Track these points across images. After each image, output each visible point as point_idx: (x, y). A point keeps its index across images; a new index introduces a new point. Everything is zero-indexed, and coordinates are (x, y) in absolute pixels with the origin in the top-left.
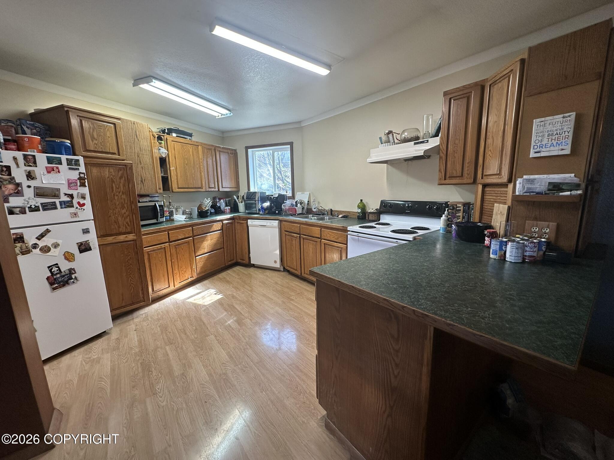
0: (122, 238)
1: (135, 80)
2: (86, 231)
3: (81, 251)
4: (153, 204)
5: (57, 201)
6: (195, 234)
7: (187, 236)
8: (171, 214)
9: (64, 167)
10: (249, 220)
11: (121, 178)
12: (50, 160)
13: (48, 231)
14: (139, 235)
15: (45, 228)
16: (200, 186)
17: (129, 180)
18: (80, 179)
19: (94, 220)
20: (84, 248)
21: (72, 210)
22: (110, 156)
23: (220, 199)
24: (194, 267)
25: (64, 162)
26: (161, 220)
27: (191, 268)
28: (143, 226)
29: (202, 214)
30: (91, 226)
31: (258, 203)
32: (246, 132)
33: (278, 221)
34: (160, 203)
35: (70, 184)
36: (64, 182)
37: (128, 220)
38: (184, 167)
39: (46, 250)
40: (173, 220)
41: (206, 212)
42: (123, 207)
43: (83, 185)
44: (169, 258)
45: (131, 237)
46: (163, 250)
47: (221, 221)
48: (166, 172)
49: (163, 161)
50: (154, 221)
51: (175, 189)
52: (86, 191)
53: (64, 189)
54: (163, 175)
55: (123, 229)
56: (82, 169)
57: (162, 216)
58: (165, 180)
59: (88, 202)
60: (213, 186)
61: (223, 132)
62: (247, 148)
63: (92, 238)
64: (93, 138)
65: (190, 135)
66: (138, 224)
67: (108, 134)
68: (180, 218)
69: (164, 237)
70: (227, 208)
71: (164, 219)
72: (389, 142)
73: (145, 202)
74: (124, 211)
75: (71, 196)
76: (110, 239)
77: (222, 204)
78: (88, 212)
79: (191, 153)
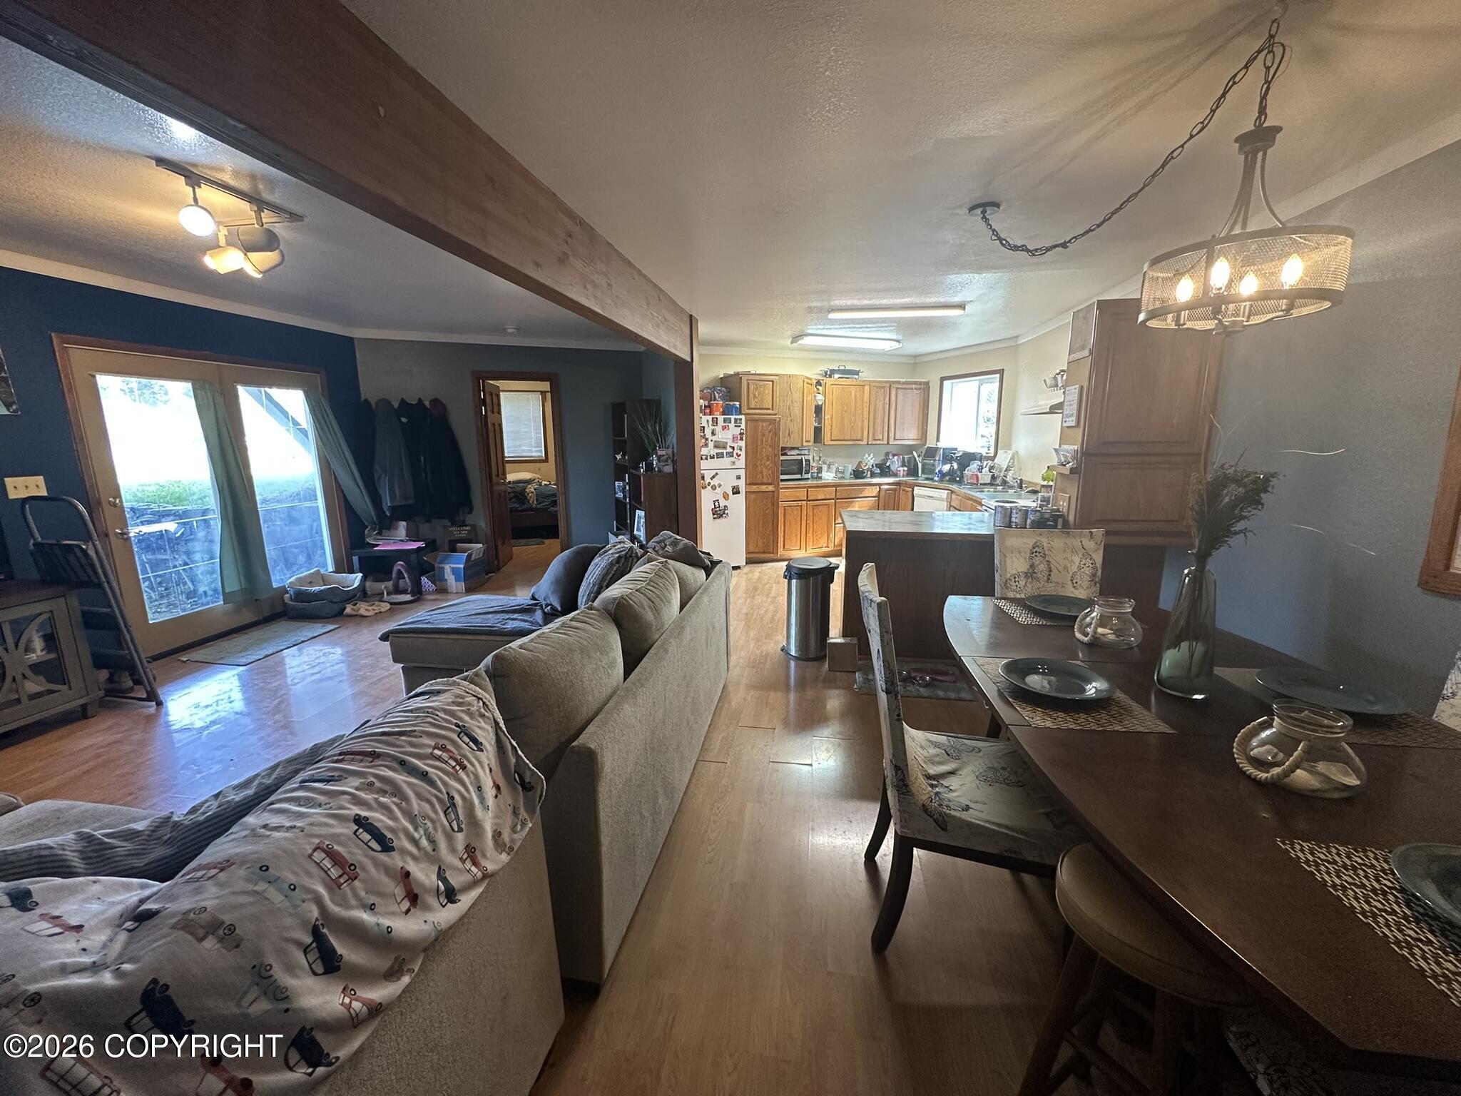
0: (764, 488)
1: (793, 338)
2: (739, 478)
3: (733, 494)
4: (799, 457)
5: (725, 451)
6: (838, 497)
7: (828, 497)
8: (820, 470)
9: (732, 425)
10: (916, 488)
11: (770, 432)
12: (725, 421)
13: (717, 474)
14: (777, 486)
15: (716, 471)
16: (859, 438)
17: (776, 434)
18: (741, 434)
19: (746, 469)
20: (736, 491)
21: (732, 459)
22: (765, 411)
23: (894, 455)
24: (832, 536)
25: (733, 421)
26: (805, 476)
27: (828, 536)
28: (782, 480)
29: (858, 474)
30: (742, 473)
31: (939, 463)
32: (945, 355)
33: (946, 492)
34: (806, 457)
35: (734, 439)
36: (731, 437)
37: (770, 472)
38: (842, 415)
39: (714, 488)
40: (821, 478)
41: (863, 472)
42: (768, 459)
43: (742, 439)
44: (804, 518)
45: (771, 488)
46: (799, 508)
47: (880, 485)
48: (820, 422)
49: (818, 409)
50: (798, 476)
51: (828, 442)
52: (742, 444)
53: (730, 443)
54: (816, 425)
55: (765, 480)
56: (743, 426)
57: (807, 472)
58: (818, 432)
59: (743, 453)
60: (880, 437)
61: (915, 356)
62: (943, 379)
63: (742, 484)
64: (755, 397)
65: (857, 373)
66: (778, 477)
67: (766, 392)
68: (828, 476)
69: (802, 494)
70: (901, 469)
71: (809, 476)
72: (1057, 386)
73: (793, 455)
74: (768, 463)
75: (733, 448)
76: (755, 488)
77: (895, 464)
78: (741, 462)
79: (853, 396)
